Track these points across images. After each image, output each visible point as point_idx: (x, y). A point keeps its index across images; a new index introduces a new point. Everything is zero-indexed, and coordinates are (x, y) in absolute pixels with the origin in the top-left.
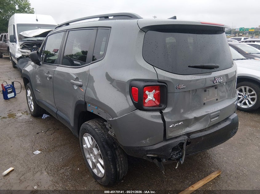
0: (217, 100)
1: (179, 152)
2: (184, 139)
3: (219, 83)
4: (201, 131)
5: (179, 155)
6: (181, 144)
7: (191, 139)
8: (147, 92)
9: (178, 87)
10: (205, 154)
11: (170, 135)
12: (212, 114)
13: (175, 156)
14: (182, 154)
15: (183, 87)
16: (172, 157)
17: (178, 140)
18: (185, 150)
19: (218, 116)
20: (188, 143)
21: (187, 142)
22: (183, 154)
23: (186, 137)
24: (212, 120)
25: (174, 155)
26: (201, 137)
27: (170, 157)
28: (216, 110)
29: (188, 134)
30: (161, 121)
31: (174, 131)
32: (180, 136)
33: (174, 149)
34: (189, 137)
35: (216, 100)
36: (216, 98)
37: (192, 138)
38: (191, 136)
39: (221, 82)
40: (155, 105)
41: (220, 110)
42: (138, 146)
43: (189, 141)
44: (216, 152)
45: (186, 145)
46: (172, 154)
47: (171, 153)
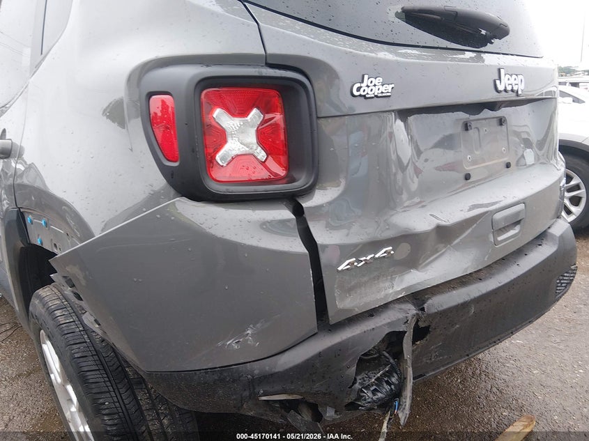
0: (508, 166)
1: (389, 374)
2: (401, 316)
3: (514, 94)
4: (463, 281)
5: (388, 383)
6: (393, 340)
7: (429, 315)
8: (221, 117)
9: (359, 89)
10: (471, 365)
11: (342, 302)
12: (498, 216)
13: (370, 394)
14: (400, 378)
15: (383, 89)
16: (359, 398)
17: (380, 324)
18: (409, 363)
19: (518, 222)
20: (420, 333)
21: (417, 328)
22: (405, 378)
23: (411, 310)
24: (500, 239)
25: (367, 388)
26: (464, 306)
27: (353, 397)
28: (510, 201)
29: (418, 297)
30: (298, 247)
31: (358, 286)
32: (385, 306)
33: (367, 362)
34: (423, 309)
35: (504, 165)
36: (506, 160)
37: (433, 310)
38: (430, 302)
39: (520, 92)
40: (264, 174)
41: (523, 201)
42: (210, 365)
43: (422, 325)
44: (504, 355)
45: (414, 343)
46: (357, 386)
47: (354, 383)
